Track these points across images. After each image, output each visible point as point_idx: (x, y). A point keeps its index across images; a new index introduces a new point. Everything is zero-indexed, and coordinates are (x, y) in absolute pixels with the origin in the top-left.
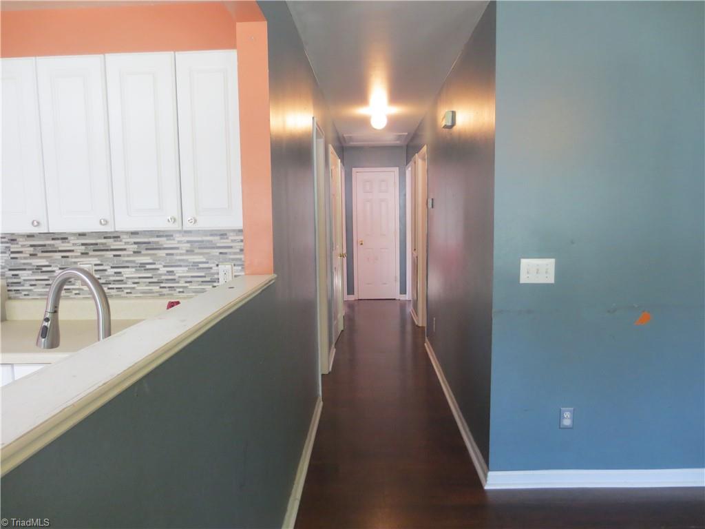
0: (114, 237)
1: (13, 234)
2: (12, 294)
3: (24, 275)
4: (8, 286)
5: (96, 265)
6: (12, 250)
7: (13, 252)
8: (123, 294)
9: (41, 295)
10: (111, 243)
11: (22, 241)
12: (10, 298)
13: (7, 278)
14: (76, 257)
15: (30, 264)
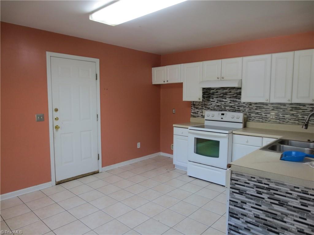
0: (284, 105)
1: (251, 103)
2: (248, 120)
3: (252, 115)
4: (247, 117)
5: (276, 113)
6: (250, 107)
7: (250, 108)
8: (285, 123)
9: (257, 121)
10: (282, 107)
11: (253, 105)
12: (247, 121)
13: (247, 115)
14: (270, 110)
15: (255, 112)
